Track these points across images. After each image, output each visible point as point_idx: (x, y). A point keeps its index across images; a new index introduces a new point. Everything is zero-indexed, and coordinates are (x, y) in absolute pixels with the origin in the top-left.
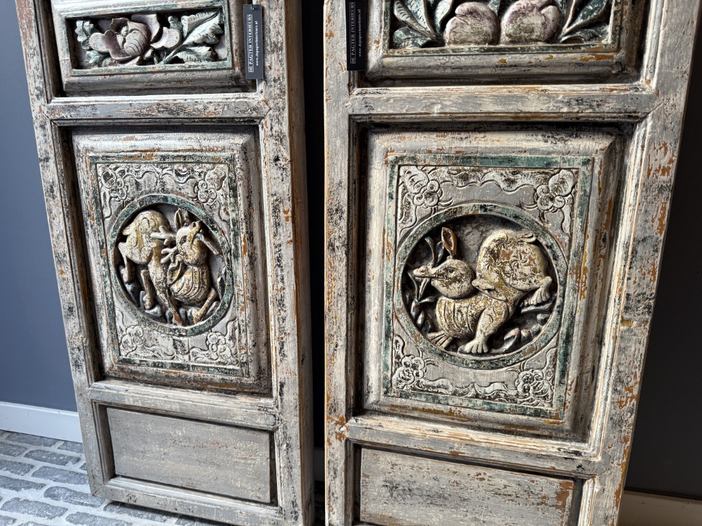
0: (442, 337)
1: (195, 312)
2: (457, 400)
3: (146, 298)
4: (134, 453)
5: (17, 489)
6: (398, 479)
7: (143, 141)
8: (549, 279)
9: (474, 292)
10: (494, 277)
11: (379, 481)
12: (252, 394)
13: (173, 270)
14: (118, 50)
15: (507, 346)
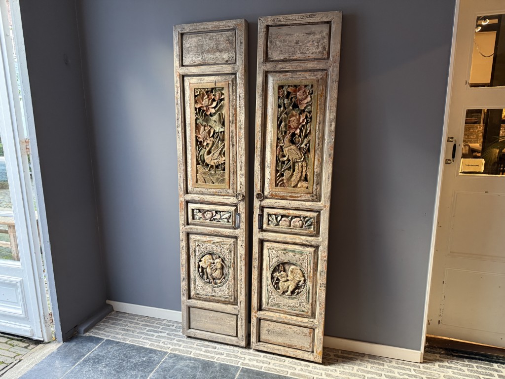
0: (281, 291)
1: (218, 281)
2: (284, 307)
3: (205, 277)
4: (197, 321)
5: (158, 333)
6: (270, 329)
7: (208, 238)
8: (304, 278)
9: (288, 280)
10: (292, 277)
11: (265, 329)
12: (232, 304)
13: (213, 270)
14: (204, 217)
15: (296, 294)
